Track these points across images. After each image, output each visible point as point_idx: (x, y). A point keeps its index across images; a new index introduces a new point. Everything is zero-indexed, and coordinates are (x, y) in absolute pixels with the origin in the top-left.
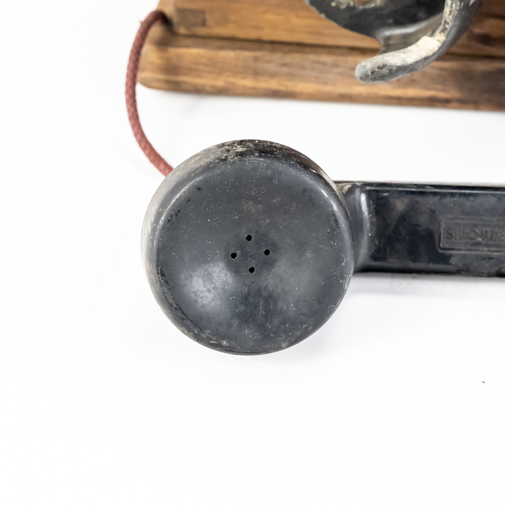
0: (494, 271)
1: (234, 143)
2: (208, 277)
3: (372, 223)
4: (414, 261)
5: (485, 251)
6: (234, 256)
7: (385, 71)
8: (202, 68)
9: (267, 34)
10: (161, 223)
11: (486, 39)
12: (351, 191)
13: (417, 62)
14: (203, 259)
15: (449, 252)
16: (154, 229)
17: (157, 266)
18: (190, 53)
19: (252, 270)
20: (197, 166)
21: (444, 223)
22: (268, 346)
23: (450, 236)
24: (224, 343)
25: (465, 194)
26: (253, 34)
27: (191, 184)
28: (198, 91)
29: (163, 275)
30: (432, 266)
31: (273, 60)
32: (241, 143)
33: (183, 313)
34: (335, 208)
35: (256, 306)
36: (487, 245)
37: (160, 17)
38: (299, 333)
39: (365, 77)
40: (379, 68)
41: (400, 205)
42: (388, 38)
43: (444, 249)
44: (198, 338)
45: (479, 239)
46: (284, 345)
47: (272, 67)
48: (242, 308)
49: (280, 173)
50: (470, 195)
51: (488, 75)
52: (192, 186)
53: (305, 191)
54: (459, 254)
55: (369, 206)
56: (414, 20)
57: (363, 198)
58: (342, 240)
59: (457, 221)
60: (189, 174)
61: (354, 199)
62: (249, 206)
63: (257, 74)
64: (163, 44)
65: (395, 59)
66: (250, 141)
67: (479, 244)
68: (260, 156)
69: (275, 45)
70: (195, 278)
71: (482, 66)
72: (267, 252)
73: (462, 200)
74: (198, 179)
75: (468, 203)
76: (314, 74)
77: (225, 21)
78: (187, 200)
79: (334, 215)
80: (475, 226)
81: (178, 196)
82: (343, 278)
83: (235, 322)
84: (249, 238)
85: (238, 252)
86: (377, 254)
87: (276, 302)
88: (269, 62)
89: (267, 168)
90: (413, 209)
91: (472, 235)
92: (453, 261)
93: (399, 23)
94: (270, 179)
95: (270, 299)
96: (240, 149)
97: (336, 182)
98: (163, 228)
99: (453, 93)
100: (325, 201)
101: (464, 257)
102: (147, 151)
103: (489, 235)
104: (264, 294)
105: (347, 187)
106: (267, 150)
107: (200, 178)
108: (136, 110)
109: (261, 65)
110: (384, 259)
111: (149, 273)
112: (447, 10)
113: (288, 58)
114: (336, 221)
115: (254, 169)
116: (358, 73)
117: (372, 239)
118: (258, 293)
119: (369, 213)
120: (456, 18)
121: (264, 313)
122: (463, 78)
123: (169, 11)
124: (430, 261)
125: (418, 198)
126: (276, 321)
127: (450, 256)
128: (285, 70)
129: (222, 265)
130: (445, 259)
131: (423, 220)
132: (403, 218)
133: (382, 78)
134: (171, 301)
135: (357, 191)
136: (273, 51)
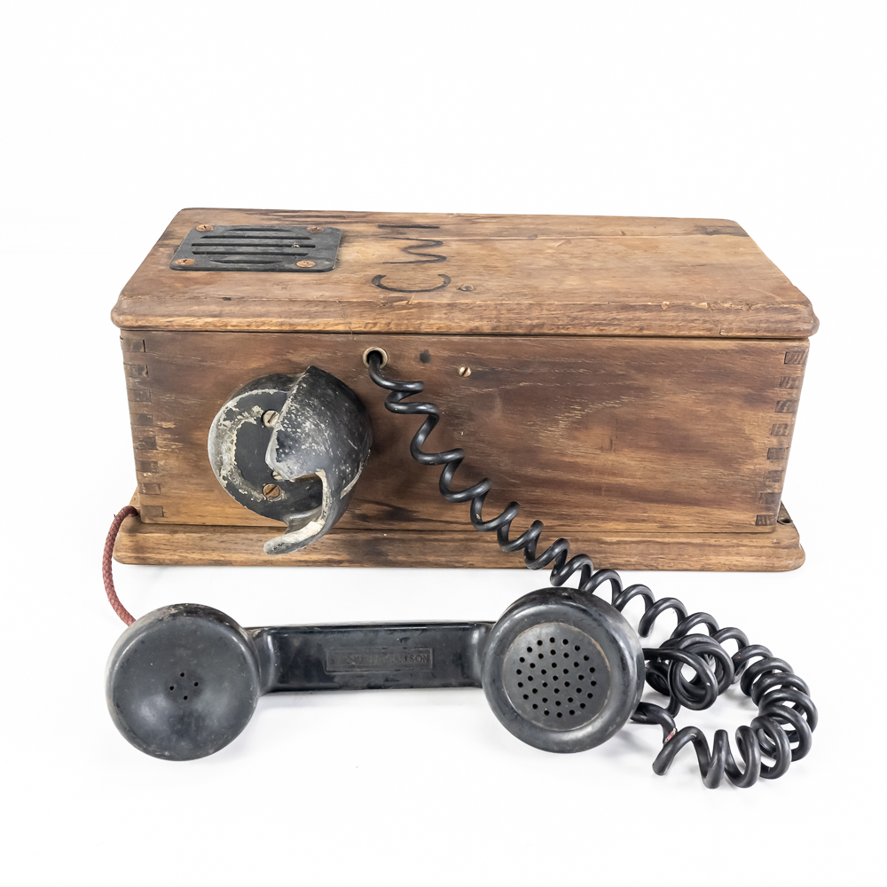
0: (365, 685)
1: (170, 606)
2: (153, 706)
3: (277, 656)
4: (309, 682)
5: (358, 671)
6: (172, 688)
7: (283, 547)
8: (163, 547)
9: (209, 521)
10: (116, 668)
11: (364, 518)
12: (260, 635)
13: (306, 540)
14: (148, 692)
15: (333, 674)
16: (111, 674)
17: (114, 700)
18: (154, 537)
19: (186, 698)
20: (141, 625)
21: (327, 654)
22: (198, 754)
23: (333, 662)
24: (167, 753)
25: (341, 632)
26: (199, 521)
27: (137, 639)
28: (160, 564)
29: (118, 706)
30: (322, 684)
31: (214, 539)
32: (175, 606)
33: (134, 733)
34: (243, 649)
35: (189, 724)
36: (359, 667)
37: (131, 511)
38: (221, 742)
39: (270, 552)
40: (279, 545)
41: (296, 642)
42: (292, 521)
43: (329, 672)
44: (146, 751)
45: (354, 663)
46: (211, 751)
47: (213, 544)
48: (179, 726)
49: (202, 627)
50: (345, 632)
51: (368, 542)
52: (138, 640)
53: (221, 638)
54: (339, 675)
55: (274, 644)
56: (309, 508)
57: (269, 639)
58: (249, 672)
59: (337, 651)
60: (136, 632)
61: (263, 640)
62: (181, 652)
63: (203, 549)
64: (132, 531)
65: (290, 538)
66: (182, 605)
67: (353, 666)
68: (187, 616)
69: (215, 528)
70: (143, 707)
71: (362, 536)
72: (196, 684)
73: (340, 635)
74: (141, 635)
75: (345, 637)
76: (244, 547)
77: (178, 513)
78: (135, 651)
79: (242, 654)
80: (350, 654)
81: (128, 648)
82: (252, 699)
83: (174, 738)
84: (182, 675)
85: (175, 686)
86: (283, 678)
87: (204, 720)
88: (211, 540)
89: (192, 624)
90: (305, 644)
91: (348, 660)
92: (336, 680)
93: (299, 511)
94: (195, 632)
95: (200, 718)
96: (173, 611)
97: (247, 629)
98: (118, 672)
99: (343, 556)
100: (236, 645)
101: (343, 676)
102: (119, 612)
103: (360, 660)
104: (195, 714)
105: (258, 631)
106: (192, 610)
107: (144, 634)
108: (111, 581)
109: (205, 543)
110: (288, 682)
111: (109, 705)
112: (324, 503)
113: (225, 537)
114: (244, 658)
115: (183, 625)
116: (265, 550)
117: (277, 668)
118: (191, 714)
119: (274, 650)
120: (330, 508)
121: (195, 729)
122: (350, 545)
123: (137, 506)
124: (321, 681)
125: (309, 637)
126: (204, 734)
127: (334, 677)
128: (223, 545)
129: (162, 695)
130: (331, 679)
131: (313, 652)
132: (300, 651)
133: (283, 552)
134: (125, 725)
135: (265, 635)
136: (214, 532)
